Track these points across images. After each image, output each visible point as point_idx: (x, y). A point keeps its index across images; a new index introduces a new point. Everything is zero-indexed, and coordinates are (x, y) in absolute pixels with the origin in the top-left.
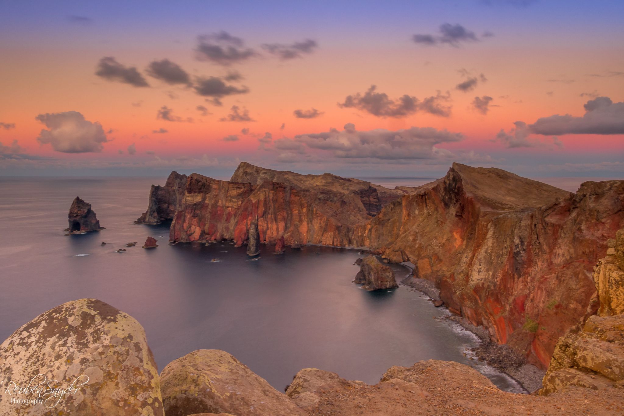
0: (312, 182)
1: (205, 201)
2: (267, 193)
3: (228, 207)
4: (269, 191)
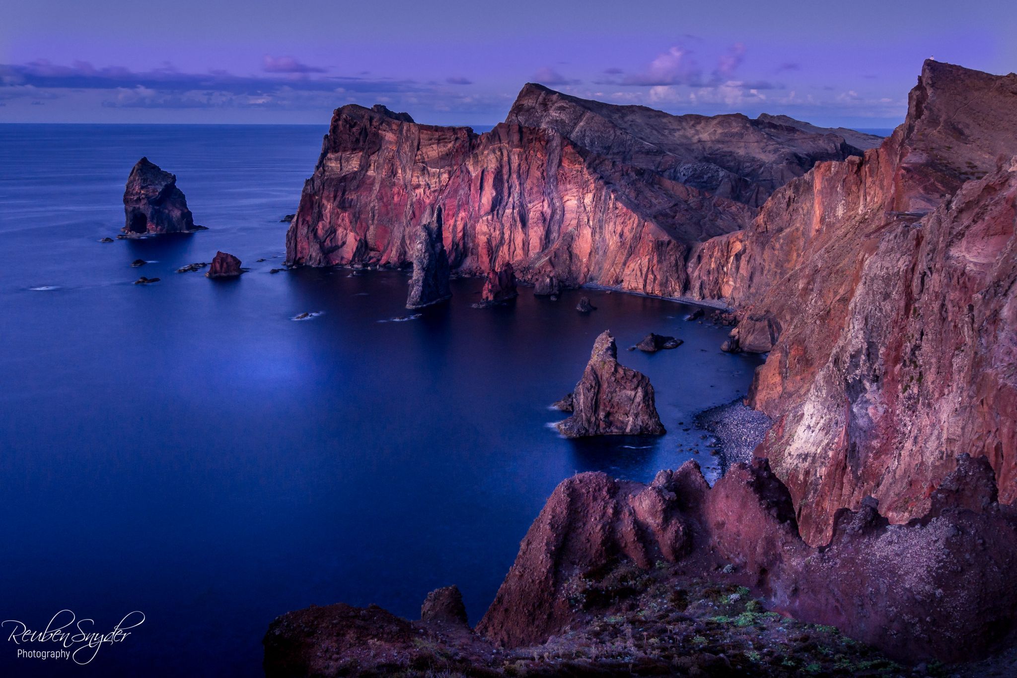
0: (690, 132)
1: (367, 171)
2: (505, 153)
4: (510, 149)
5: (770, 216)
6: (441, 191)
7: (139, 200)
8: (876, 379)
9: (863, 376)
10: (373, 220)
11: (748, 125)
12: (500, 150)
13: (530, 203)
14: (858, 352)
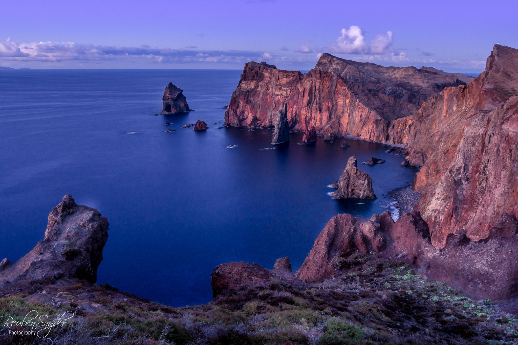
0: (391, 74)
1: (257, 88)
2: (314, 82)
4: (316, 80)
5: (424, 110)
6: (287, 97)
7: (168, 99)
8: (467, 179)
9: (462, 178)
10: (259, 108)
11: (416, 71)
12: (312, 80)
13: (323, 102)
14: (460, 168)
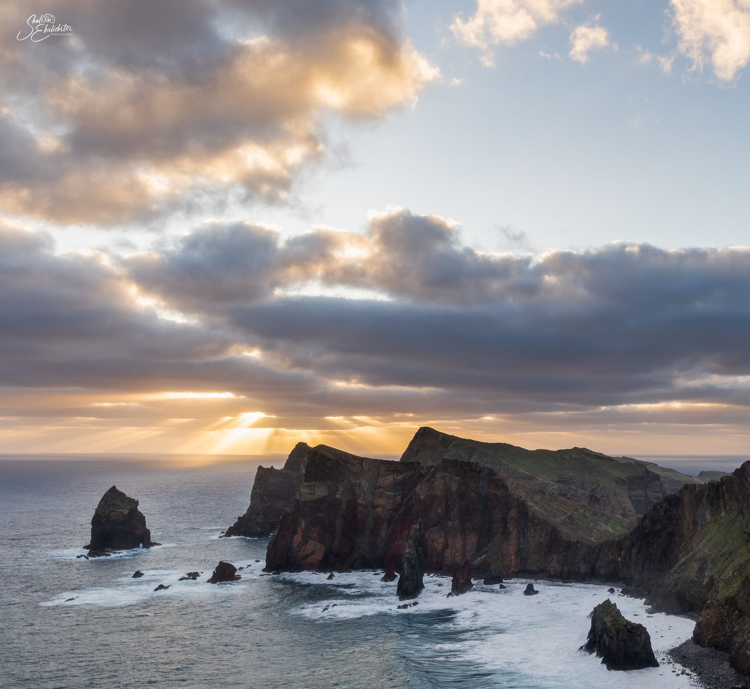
1: (336, 494)
2: (448, 480)
3: (375, 507)
4: (451, 477)
6: (395, 510)
10: (338, 533)
